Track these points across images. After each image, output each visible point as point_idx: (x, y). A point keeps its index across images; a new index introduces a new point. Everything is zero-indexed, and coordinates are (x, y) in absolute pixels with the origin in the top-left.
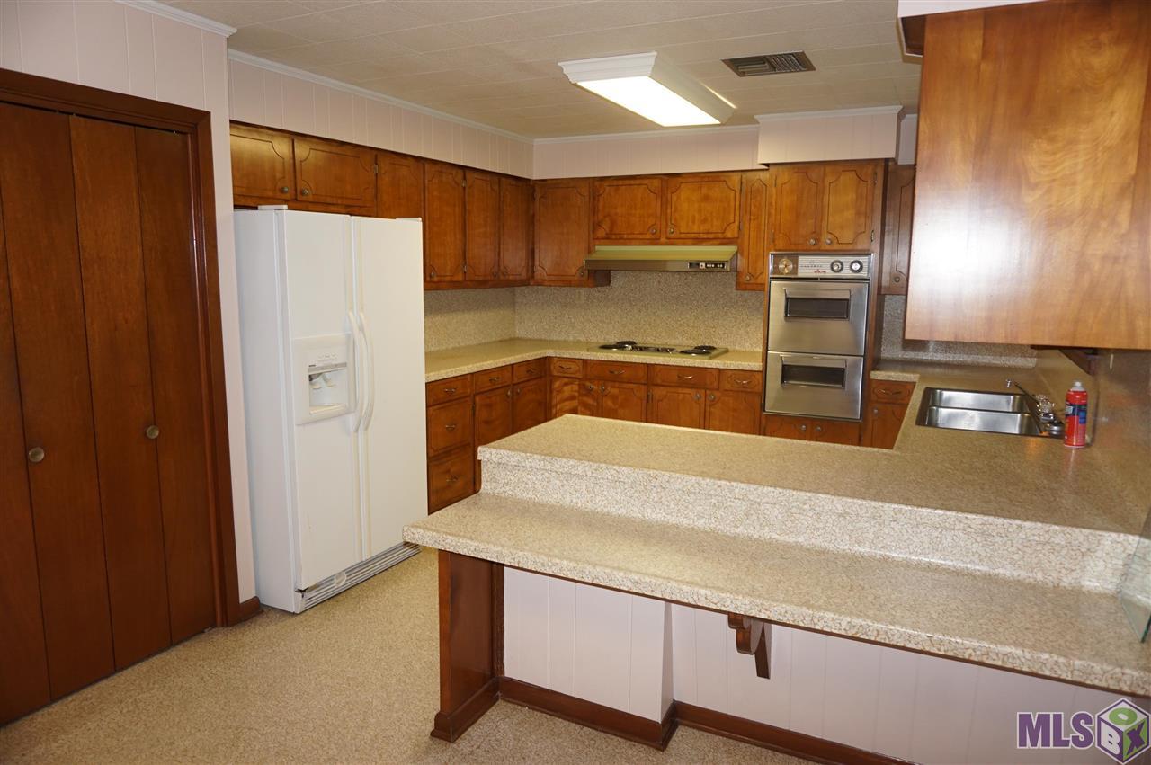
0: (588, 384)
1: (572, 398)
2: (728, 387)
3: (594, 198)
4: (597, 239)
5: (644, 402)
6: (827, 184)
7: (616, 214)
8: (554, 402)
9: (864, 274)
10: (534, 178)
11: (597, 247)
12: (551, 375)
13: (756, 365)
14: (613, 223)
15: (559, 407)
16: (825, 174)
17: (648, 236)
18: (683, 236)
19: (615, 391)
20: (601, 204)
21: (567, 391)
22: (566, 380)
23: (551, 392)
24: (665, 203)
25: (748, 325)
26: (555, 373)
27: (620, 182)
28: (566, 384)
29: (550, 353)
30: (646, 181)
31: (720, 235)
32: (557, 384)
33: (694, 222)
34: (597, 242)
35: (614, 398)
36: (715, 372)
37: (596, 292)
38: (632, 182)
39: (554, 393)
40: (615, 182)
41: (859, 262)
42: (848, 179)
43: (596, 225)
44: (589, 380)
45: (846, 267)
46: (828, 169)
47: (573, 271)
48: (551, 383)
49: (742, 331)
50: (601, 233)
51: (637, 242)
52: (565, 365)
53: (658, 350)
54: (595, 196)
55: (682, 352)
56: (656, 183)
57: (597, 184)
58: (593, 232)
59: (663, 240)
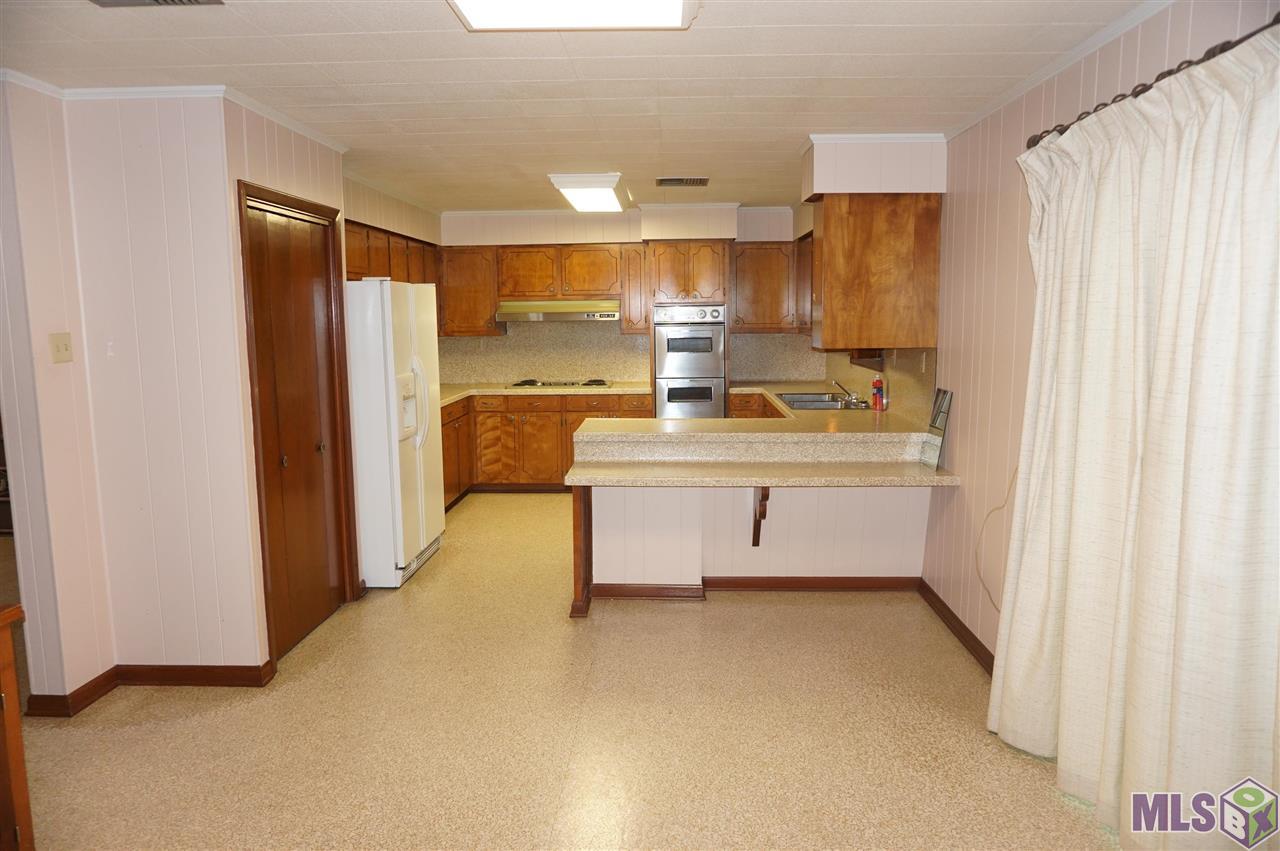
0: (509, 415)
1: (495, 428)
2: (626, 408)
3: (498, 262)
4: (503, 296)
5: (559, 425)
6: (691, 254)
7: (519, 276)
8: (478, 433)
9: (720, 319)
10: (443, 244)
11: (502, 303)
12: (475, 411)
13: (648, 390)
14: (516, 284)
15: (483, 437)
16: (690, 248)
17: (547, 293)
18: (575, 293)
19: (534, 419)
20: (504, 268)
21: (490, 422)
22: (489, 414)
23: (476, 424)
24: (561, 268)
25: (625, 362)
26: (478, 409)
27: (521, 250)
28: (489, 417)
29: (473, 392)
30: (544, 249)
31: (606, 292)
32: (481, 418)
33: (584, 281)
34: (501, 299)
35: (533, 425)
36: (616, 398)
37: (494, 341)
38: (531, 249)
39: (478, 426)
40: (516, 250)
41: (717, 311)
42: (706, 252)
43: (500, 286)
44: (510, 412)
45: (708, 315)
46: (691, 244)
47: (482, 323)
48: (475, 418)
49: (620, 367)
50: (506, 291)
51: (537, 298)
52: (490, 401)
53: (565, 384)
54: (499, 261)
55: (584, 385)
56: (552, 251)
57: (500, 251)
58: (498, 290)
59: (560, 296)
